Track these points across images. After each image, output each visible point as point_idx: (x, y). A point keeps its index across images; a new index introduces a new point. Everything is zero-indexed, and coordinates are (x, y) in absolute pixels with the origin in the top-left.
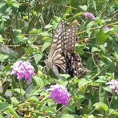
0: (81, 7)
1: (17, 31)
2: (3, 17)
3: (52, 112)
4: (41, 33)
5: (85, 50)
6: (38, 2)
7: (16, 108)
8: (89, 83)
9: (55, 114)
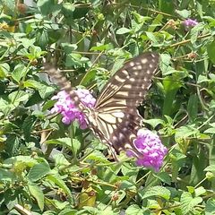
0: (178, 12)
1: (70, 45)
2: (45, 21)
3: (129, 183)
4: (112, 51)
5: (186, 79)
6: (106, 2)
7: (67, 176)
8: (193, 135)
9: (134, 187)
